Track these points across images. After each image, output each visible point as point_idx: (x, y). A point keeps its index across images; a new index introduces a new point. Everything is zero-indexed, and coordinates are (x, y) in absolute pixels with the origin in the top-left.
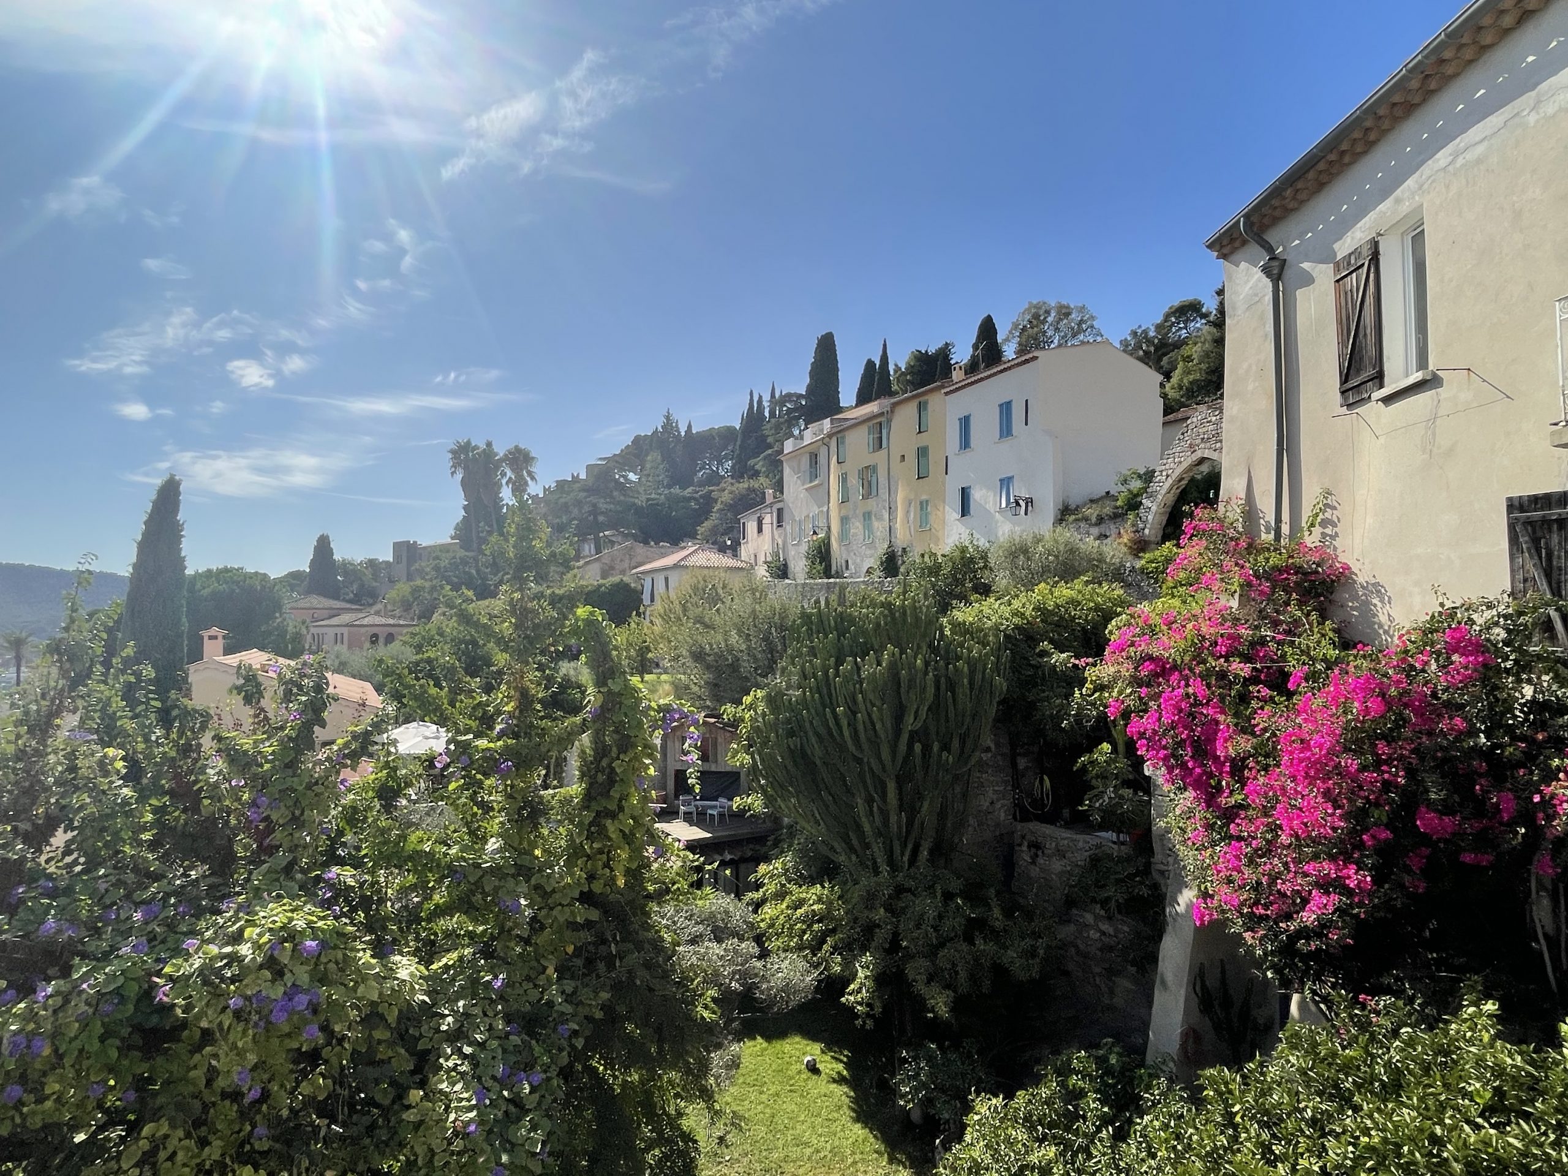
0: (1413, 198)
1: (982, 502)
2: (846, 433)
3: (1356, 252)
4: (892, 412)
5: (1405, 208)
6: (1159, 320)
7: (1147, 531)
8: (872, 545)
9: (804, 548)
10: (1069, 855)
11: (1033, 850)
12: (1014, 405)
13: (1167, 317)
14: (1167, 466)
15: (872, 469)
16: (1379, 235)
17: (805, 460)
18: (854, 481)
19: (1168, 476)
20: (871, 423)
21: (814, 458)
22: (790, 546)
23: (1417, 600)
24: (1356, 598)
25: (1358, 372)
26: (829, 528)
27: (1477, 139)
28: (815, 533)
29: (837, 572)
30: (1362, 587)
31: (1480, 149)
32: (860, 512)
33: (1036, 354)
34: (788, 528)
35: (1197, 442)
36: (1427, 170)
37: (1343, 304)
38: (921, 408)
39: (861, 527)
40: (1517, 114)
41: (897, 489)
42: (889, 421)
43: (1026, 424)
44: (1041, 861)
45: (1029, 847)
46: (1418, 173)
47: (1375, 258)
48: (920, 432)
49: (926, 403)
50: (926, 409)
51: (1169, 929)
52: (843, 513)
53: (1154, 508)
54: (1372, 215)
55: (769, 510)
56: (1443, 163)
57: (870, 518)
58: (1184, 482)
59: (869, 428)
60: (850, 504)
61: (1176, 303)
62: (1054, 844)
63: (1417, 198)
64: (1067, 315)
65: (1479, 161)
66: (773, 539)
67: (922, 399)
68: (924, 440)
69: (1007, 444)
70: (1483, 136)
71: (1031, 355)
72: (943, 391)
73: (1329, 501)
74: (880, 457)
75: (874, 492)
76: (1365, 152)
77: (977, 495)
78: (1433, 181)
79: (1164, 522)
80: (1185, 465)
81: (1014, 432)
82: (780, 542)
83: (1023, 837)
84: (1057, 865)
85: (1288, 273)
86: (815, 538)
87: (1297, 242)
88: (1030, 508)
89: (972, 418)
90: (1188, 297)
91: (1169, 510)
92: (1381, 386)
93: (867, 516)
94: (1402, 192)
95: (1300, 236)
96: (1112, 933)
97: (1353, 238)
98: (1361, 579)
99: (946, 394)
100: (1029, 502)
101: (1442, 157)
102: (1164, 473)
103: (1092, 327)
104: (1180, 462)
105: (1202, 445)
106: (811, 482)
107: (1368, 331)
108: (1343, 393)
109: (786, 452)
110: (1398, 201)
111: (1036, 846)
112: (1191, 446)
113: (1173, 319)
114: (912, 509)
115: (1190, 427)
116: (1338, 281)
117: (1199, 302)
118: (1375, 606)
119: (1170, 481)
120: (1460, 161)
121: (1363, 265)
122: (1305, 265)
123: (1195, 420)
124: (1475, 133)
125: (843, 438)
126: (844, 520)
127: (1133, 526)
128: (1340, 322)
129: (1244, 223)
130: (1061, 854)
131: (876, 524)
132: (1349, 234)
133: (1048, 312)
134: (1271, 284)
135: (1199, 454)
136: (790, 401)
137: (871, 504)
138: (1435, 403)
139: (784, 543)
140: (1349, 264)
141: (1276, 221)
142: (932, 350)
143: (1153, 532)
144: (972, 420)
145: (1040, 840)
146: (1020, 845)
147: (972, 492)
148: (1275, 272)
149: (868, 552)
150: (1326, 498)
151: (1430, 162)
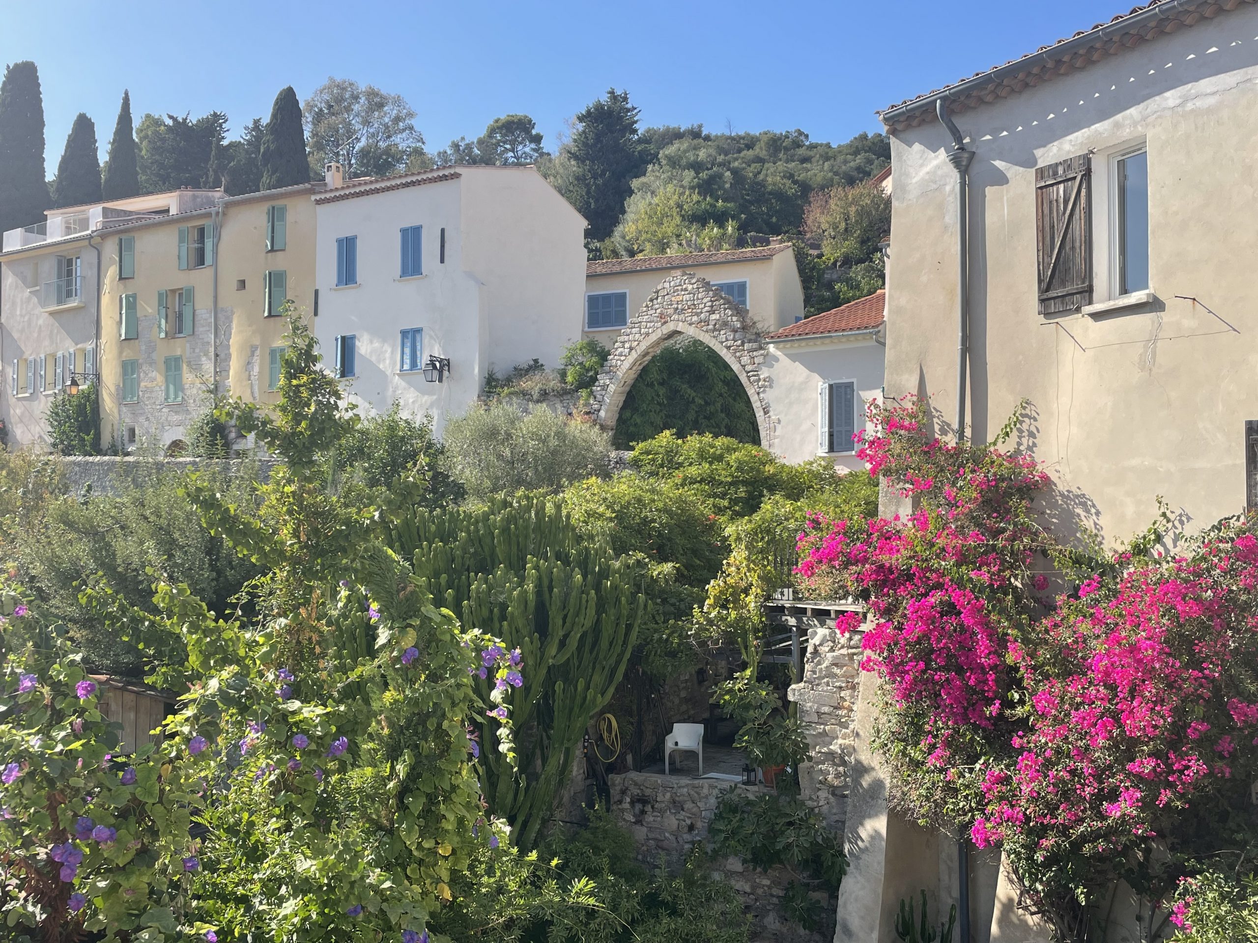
0: (1135, 126)
1: (374, 359)
2: (136, 235)
3: (1068, 164)
4: (224, 214)
5: (1126, 133)
6: (483, 133)
7: (602, 414)
8: (181, 407)
9: (43, 405)
10: (688, 805)
11: (639, 806)
12: (424, 234)
13: (492, 131)
14: (631, 337)
15: (185, 295)
16: (1092, 152)
17: (49, 269)
18: (148, 308)
19: (631, 349)
20: (184, 226)
21: (66, 267)
22: (12, 401)
23: (1130, 510)
24: (1054, 505)
25: (1063, 284)
26: (98, 376)
27: (1208, 91)
28: (74, 383)
29: (113, 446)
30: (1062, 495)
31: (1212, 101)
32: (160, 356)
33: (458, 170)
34: (10, 372)
35: (671, 311)
36: (1154, 104)
37: (1046, 211)
38: (276, 216)
39: (160, 379)
40: (1249, 80)
41: (229, 327)
42: (218, 228)
43: (442, 261)
44: (649, 818)
45: (632, 803)
46: (1142, 105)
47: (1088, 174)
48: (272, 250)
49: (283, 210)
50: (282, 218)
51: (851, 869)
52: (128, 354)
53: (612, 388)
54: (1085, 132)
56: (1171, 103)
57: (178, 368)
58: (649, 358)
59: (181, 232)
60: (141, 345)
61: (503, 117)
62: (668, 795)
63: (1140, 128)
64: (381, 106)
65: (1210, 111)
67: (278, 203)
68: (280, 262)
69: (411, 286)
70: (1215, 90)
71: (451, 171)
72: (313, 198)
73: (1028, 411)
74: (200, 278)
75: (188, 329)
76: (1082, 69)
77: (364, 347)
78: (1160, 117)
79: (621, 405)
80: (654, 337)
81: (424, 270)
83: (623, 792)
84: (672, 821)
85: (976, 168)
86: (74, 391)
87: (988, 137)
88: (446, 373)
89: (358, 241)
90: (519, 112)
91: (627, 389)
92: (1090, 303)
93: (172, 366)
94: (1124, 118)
95: (994, 132)
96: (748, 890)
97: (1060, 149)
98: (1061, 487)
99: (318, 202)
100: (446, 364)
101: (1171, 97)
102: (627, 345)
103: (411, 128)
104: (648, 334)
105: (676, 317)
106: (60, 302)
107: (1077, 244)
108: (1042, 301)
109: (6, 250)
110: (1117, 125)
111: (642, 800)
112: (661, 316)
113: (498, 137)
114: (256, 360)
115: (661, 293)
116: (1041, 188)
117: (530, 121)
118: (1079, 515)
119: (634, 355)
120: (1190, 106)
121: (1075, 178)
122: (998, 163)
123: (667, 285)
124: (1206, 85)
125: (131, 241)
126: (128, 368)
127: (585, 405)
128: (1041, 230)
129: (941, 105)
130: (677, 805)
131: (188, 377)
132: (1055, 143)
133: (356, 98)
134: (958, 176)
135: (671, 327)
137: (179, 347)
138: (1156, 325)
139: (1, 395)
140: (1055, 174)
141: (966, 109)
142: (193, 120)
143: (609, 414)
144: (360, 245)
145: (648, 792)
146: (620, 802)
147: (357, 343)
148: (964, 163)
149: (175, 418)
150: (1024, 408)
151: (1157, 98)
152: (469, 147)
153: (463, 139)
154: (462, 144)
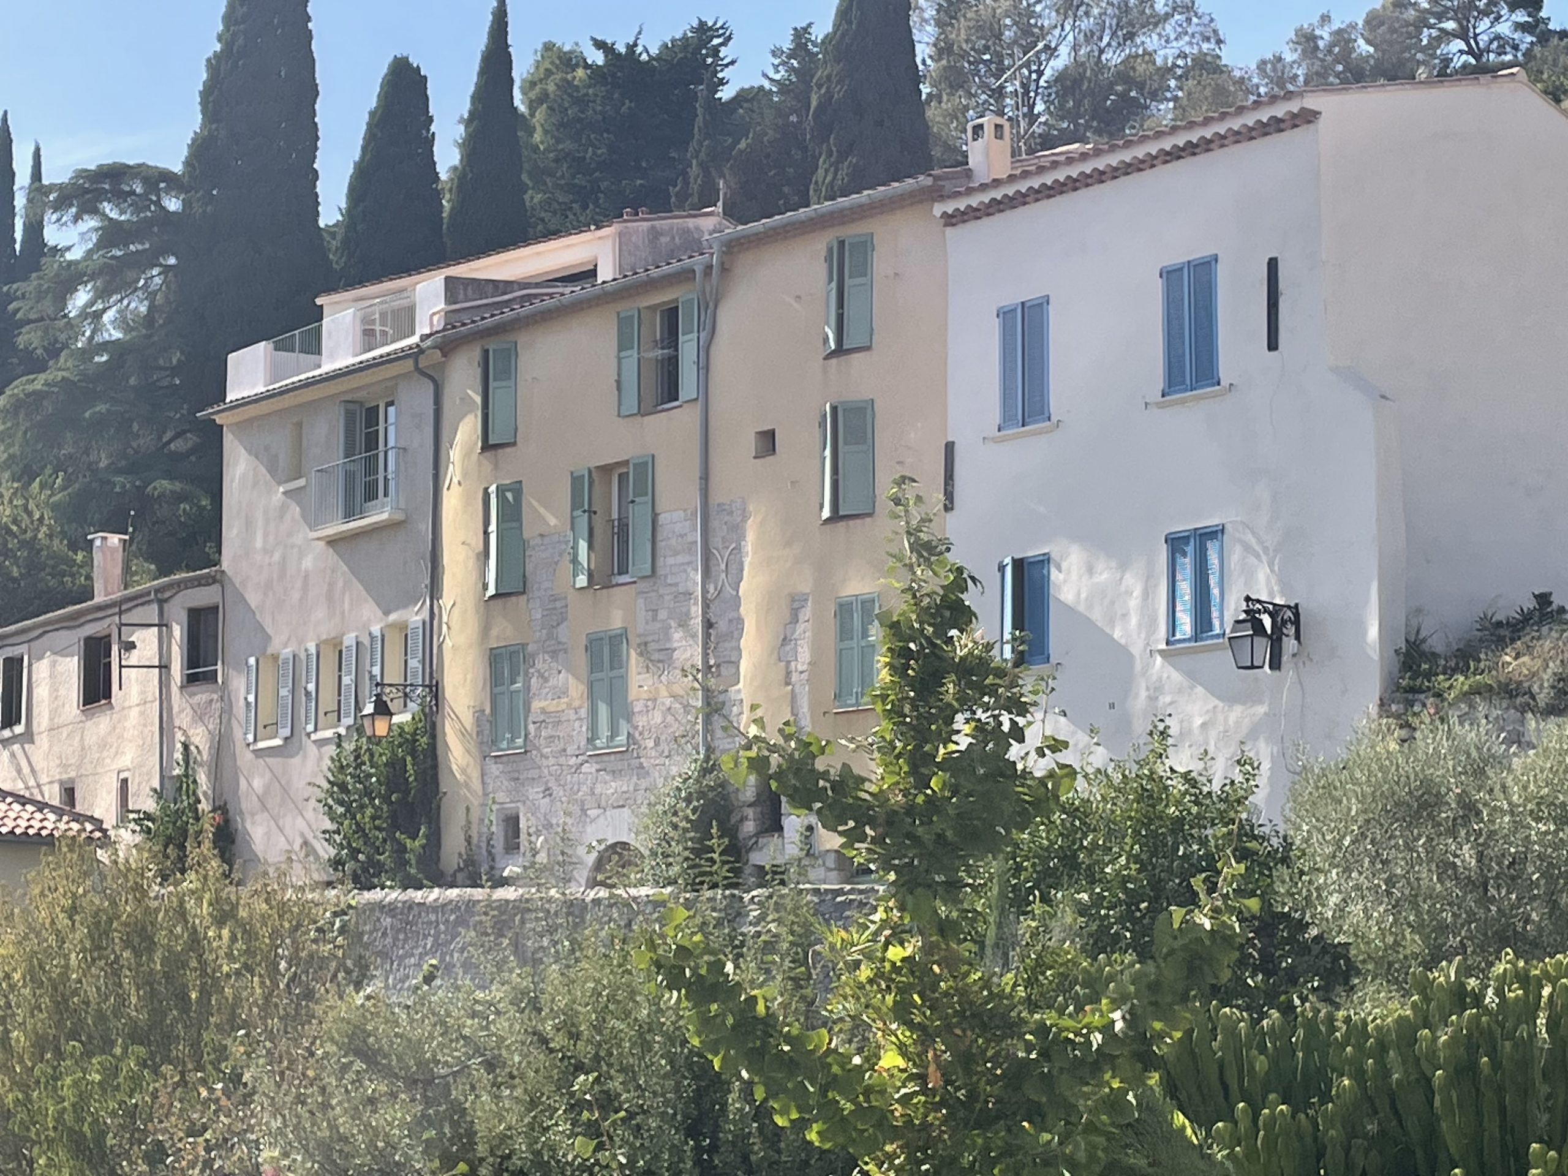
1: (1097, 616)
2: (523, 339)
4: (725, 270)
8: (624, 759)
9: (313, 766)
12: (1223, 275)
15: (633, 479)
17: (327, 431)
18: (549, 514)
20: (629, 307)
21: (365, 421)
22: (245, 758)
26: (435, 689)
28: (382, 709)
29: (469, 861)
32: (575, 633)
33: (1311, 102)
34: (240, 687)
38: (847, 265)
39: (577, 690)
41: (738, 551)
42: (709, 306)
43: (1273, 345)
48: (840, 351)
49: (865, 246)
50: (863, 269)
52: (504, 633)
55: (151, 613)
57: (617, 662)
59: (623, 323)
60: (531, 609)
66: (165, 728)
67: (852, 231)
68: (858, 379)
71: (1294, 106)
72: (938, 209)
74: (668, 434)
75: (640, 563)
77: (1071, 584)
81: (1226, 370)
82: (200, 738)
86: (381, 727)
88: (1289, 645)
89: (1053, 311)
93: (607, 649)
99: (951, 220)
100: (1289, 619)
106: (349, 514)
109: (232, 395)
114: (804, 630)
125: (510, 355)
126: (502, 662)
131: (641, 682)
136: (119, 197)
139: (221, 745)
142: (651, 46)
144: (1056, 320)
147: (1056, 575)
149: (611, 788)
152: (1343, 38)
153: (1325, 19)
154: (1325, 34)
